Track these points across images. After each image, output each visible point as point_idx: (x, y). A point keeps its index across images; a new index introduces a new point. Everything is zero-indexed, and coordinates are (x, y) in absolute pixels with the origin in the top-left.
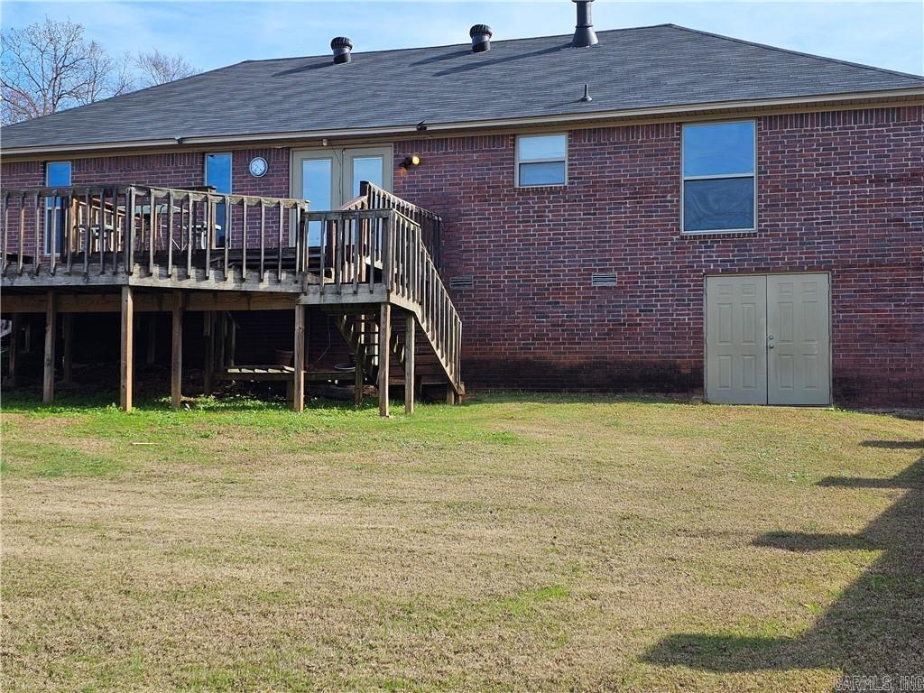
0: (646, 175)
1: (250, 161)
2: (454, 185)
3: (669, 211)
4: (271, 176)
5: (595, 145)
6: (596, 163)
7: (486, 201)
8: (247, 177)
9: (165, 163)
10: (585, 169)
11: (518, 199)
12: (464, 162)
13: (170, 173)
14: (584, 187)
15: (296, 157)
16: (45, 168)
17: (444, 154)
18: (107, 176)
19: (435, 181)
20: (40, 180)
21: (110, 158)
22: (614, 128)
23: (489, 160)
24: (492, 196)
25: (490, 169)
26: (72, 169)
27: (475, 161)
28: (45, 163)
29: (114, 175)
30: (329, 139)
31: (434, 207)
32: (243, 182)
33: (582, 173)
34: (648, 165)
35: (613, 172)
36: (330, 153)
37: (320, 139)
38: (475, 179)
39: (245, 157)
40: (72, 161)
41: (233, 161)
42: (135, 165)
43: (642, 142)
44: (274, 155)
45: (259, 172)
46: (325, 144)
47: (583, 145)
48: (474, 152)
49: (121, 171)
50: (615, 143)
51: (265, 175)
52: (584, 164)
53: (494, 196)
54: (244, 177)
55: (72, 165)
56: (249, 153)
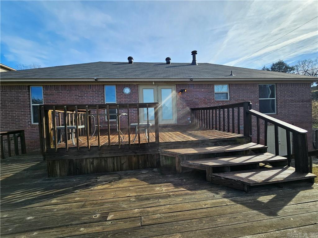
0: (251, 98)
1: (123, 88)
2: (196, 99)
3: (256, 108)
4: (132, 94)
5: (237, 88)
6: (238, 94)
7: (207, 104)
8: (122, 94)
9: (87, 89)
10: (235, 95)
11: (216, 104)
12: (199, 92)
13: (90, 92)
14: (235, 101)
15: (141, 88)
16: (29, 88)
17: (193, 89)
18: (60, 92)
19: (190, 97)
20: (27, 93)
21: (62, 85)
22: (242, 84)
23: (207, 91)
24: (208, 102)
25: (207, 94)
26: (43, 89)
27: (203, 91)
28: (29, 86)
29: (63, 92)
30: (155, 82)
31: (191, 106)
32: (121, 96)
33: (234, 96)
34: (251, 95)
35: (242, 96)
36: (155, 87)
37: (152, 82)
38: (203, 97)
39: (121, 87)
40: (43, 86)
41: (116, 88)
42: (74, 88)
43: (249, 88)
44: (133, 87)
45: (127, 93)
46: (153, 84)
47: (234, 88)
48: (202, 89)
49: (68, 91)
50: (242, 88)
51: (130, 94)
52: (234, 94)
53: (209, 102)
54: (121, 94)
55: (43, 88)
56: (123, 86)
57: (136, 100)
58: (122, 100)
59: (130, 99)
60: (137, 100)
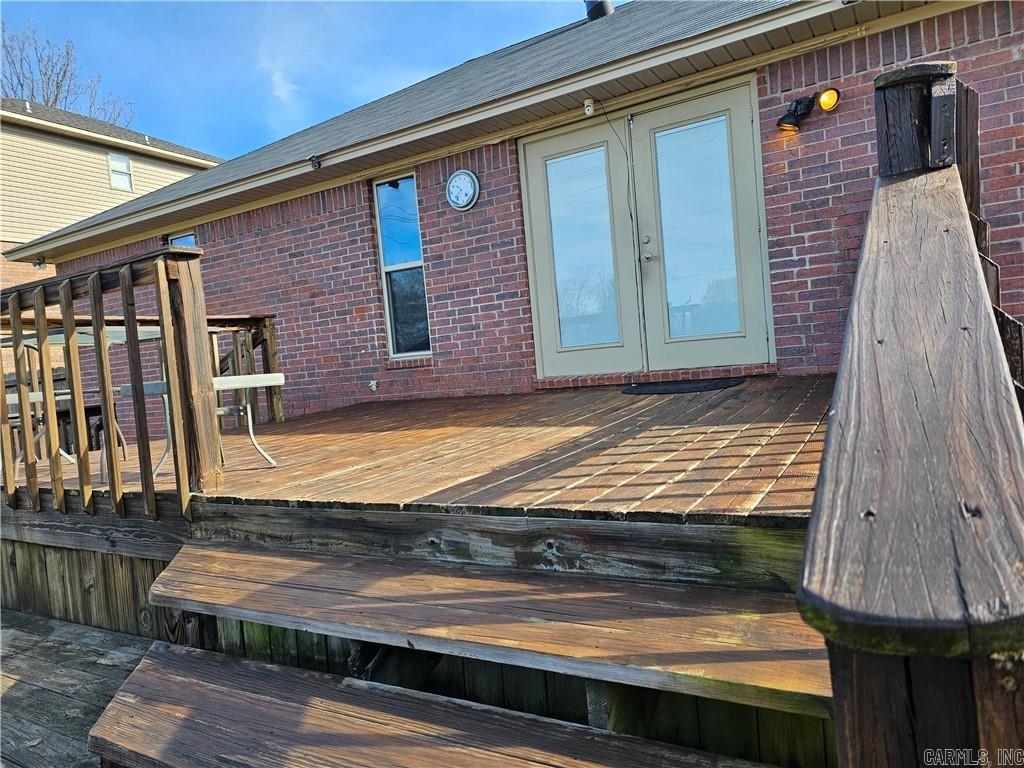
1: (445, 181)
4: (486, 204)
8: (444, 213)
9: (313, 212)
15: (533, 154)
18: (239, 246)
28: (166, 239)
29: (246, 245)
30: (599, 95)
32: (438, 224)
36: (603, 132)
37: (577, 102)
39: (437, 177)
40: (194, 229)
45: (463, 200)
46: (589, 114)
48: (1008, 43)
51: (476, 204)
54: (439, 215)
56: (444, 164)
57: (507, 235)
58: (445, 247)
59: (479, 232)
60: (513, 233)
